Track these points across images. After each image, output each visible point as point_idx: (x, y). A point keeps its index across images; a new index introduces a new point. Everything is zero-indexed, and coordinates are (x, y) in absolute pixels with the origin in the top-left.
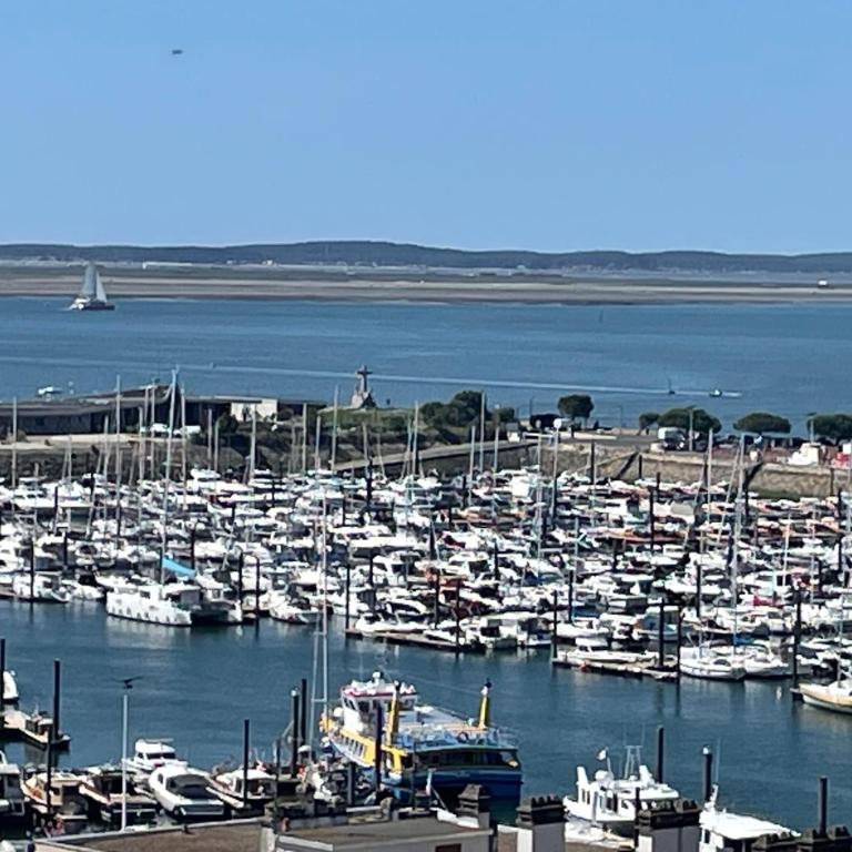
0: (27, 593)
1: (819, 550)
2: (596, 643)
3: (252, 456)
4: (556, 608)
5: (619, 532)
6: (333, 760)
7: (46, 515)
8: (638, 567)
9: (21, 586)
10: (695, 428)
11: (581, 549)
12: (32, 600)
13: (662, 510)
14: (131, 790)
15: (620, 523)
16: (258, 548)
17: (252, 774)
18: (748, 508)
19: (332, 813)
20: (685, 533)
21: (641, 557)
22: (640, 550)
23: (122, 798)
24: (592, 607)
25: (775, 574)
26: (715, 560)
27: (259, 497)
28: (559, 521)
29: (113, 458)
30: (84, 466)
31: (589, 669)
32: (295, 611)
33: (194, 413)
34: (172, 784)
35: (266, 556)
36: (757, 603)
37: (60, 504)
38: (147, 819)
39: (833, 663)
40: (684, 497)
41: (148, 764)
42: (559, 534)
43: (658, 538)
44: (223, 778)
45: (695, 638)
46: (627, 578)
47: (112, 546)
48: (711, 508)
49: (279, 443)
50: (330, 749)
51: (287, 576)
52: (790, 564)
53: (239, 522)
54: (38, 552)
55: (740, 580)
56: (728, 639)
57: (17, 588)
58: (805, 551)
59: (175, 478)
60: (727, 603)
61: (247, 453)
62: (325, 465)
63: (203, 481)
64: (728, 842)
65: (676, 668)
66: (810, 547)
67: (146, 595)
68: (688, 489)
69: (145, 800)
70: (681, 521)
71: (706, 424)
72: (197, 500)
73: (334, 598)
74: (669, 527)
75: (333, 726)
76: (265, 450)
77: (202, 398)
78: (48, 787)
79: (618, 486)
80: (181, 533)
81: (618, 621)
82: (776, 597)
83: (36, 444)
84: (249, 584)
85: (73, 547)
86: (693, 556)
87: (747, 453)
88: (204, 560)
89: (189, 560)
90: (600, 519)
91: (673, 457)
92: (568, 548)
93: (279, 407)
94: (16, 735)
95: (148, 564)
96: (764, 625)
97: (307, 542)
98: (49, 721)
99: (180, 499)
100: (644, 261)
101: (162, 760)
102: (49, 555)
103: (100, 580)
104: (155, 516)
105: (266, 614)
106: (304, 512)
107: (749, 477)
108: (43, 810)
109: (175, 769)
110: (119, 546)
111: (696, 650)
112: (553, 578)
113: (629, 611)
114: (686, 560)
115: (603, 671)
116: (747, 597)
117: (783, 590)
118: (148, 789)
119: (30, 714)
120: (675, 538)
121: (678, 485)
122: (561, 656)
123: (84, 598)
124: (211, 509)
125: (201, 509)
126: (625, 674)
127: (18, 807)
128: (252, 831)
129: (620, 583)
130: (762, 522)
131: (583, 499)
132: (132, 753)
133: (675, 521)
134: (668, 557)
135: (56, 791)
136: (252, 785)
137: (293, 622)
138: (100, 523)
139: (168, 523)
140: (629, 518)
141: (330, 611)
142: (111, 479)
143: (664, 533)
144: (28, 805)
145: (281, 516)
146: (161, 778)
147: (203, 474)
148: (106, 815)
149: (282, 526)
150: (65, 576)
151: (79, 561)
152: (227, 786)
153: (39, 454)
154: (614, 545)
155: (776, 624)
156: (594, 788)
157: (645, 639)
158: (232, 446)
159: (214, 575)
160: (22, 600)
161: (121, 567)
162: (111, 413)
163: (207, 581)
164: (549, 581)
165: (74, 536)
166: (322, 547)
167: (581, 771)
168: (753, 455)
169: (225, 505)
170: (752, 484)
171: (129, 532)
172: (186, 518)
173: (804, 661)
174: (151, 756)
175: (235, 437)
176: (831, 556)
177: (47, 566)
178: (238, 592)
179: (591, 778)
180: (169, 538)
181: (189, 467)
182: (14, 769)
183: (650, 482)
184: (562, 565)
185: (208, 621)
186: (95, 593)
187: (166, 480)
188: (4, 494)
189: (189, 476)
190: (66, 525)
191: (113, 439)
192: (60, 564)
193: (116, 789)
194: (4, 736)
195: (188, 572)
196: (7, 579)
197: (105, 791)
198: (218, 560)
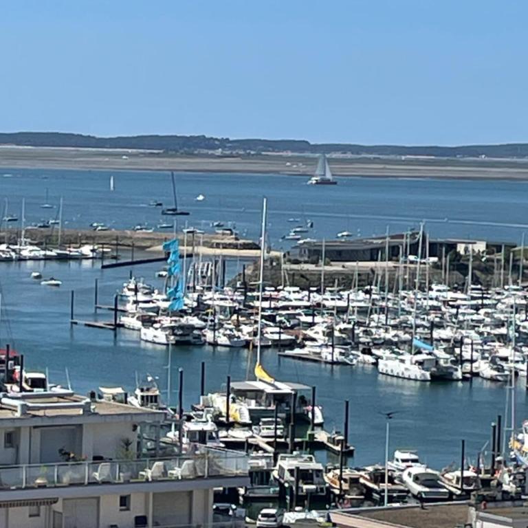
0: (329, 358)
3: (469, 277)
6: (517, 466)
7: (342, 311)
9: (326, 354)
12: (333, 363)
14: (391, 480)
16: (472, 333)
17: (466, 474)
19: (512, 499)
23: (386, 486)
27: (474, 302)
29: (383, 276)
30: (365, 281)
32: (495, 373)
34: (416, 479)
35: (478, 339)
37: (351, 304)
38: (401, 499)
41: (404, 465)
44: (448, 476)
47: (382, 330)
49: (488, 270)
50: (515, 460)
51: (490, 352)
54: (337, 334)
57: (323, 355)
59: (422, 289)
61: (466, 274)
62: (515, 282)
63: (440, 292)
67: (402, 361)
69: (402, 488)
72: (435, 303)
73: (520, 366)
75: (518, 445)
76: (478, 273)
77: (439, 240)
78: (340, 478)
80: (425, 323)
83: (336, 267)
84: (467, 356)
88: (438, 340)
89: (430, 340)
93: (487, 246)
94: (321, 446)
95: (404, 342)
97: (503, 331)
98: (341, 438)
99: (425, 303)
101: (410, 464)
102: (344, 336)
103: (374, 351)
104: (409, 313)
105: (477, 375)
106: (502, 312)
108: (337, 492)
109: (418, 469)
110: (387, 331)
118: (402, 481)
119: (330, 433)
123: (364, 363)
124: (443, 309)
125: (437, 309)
127: (322, 490)
128: (463, 509)
132: (392, 458)
135: (345, 481)
136: (466, 480)
137: (492, 379)
138: (375, 316)
139: (417, 317)
141: (516, 374)
142: (382, 289)
144: (328, 489)
145: (487, 314)
146: (409, 474)
147: (440, 287)
148: (376, 496)
149: (488, 320)
150: (353, 348)
151: (361, 340)
152: (451, 480)
153: (338, 273)
158: (458, 270)
159: (445, 350)
160: (326, 363)
161: (387, 344)
162: (383, 249)
163: (440, 353)
165: (359, 324)
166: (512, 334)
169: (453, 307)
171: (392, 322)
172: (428, 314)
174: (403, 461)
175: (459, 265)
177: (343, 343)
178: (460, 361)
180: (418, 326)
181: (430, 283)
182: (319, 466)
185: (441, 378)
186: (370, 359)
187: (416, 291)
188: (316, 298)
189: (431, 289)
190: (355, 317)
191: (384, 264)
192: (349, 341)
193: (383, 482)
194: (314, 446)
195: (426, 348)
196: (318, 350)
197: (376, 482)
198: (447, 341)
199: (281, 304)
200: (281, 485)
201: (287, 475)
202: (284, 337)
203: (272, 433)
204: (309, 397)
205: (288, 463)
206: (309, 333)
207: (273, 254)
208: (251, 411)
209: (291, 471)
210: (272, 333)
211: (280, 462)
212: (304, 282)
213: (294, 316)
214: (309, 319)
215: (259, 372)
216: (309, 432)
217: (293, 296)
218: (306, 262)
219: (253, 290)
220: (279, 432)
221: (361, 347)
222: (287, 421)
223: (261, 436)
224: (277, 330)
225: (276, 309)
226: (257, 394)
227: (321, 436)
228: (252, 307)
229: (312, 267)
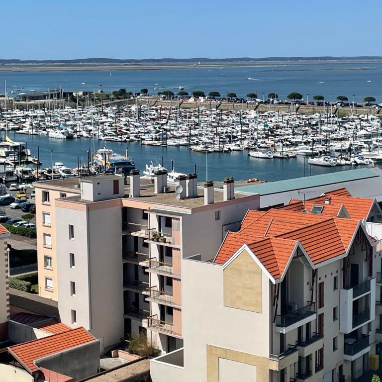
0: (32, 133)
1: (194, 119)
2: (150, 139)
3: (77, 104)
4: (141, 133)
5: (154, 117)
6: (96, 165)
7: (35, 117)
8: (158, 124)
9: (31, 132)
10: (169, 95)
11: (146, 121)
12: (33, 134)
13: (163, 112)
14: (54, 172)
15: (154, 115)
16: (79, 122)
17: (79, 169)
18: (180, 111)
20: (167, 116)
21: (158, 122)
22: (158, 120)
23: (52, 174)
24: (149, 132)
25: (186, 124)
26: (173, 122)
27: (79, 112)
28: (142, 115)
29: (48, 105)
30: (42, 106)
31: (148, 145)
32: (88, 135)
33: (65, 95)
34: (63, 171)
35: (82, 124)
36: (182, 130)
37: (38, 115)
39: (197, 142)
40: (167, 109)
41: (58, 167)
42: (142, 118)
43: (162, 118)
44: (74, 170)
45: (170, 138)
46: (156, 126)
47: (49, 123)
48: (173, 111)
49: (83, 101)
50: (96, 163)
51: (86, 128)
52: (189, 122)
53: (75, 117)
54: (34, 125)
55: (178, 126)
56: (177, 138)
57: (29, 132)
58: (192, 119)
59: (62, 108)
60: (176, 130)
61: (76, 103)
62: (93, 105)
63: (68, 109)
64: (176, 178)
65: (166, 144)
66: (193, 119)
67: (57, 133)
68: (168, 108)
69: (58, 174)
70: (167, 114)
71: (171, 94)
72: (66, 113)
73: (96, 132)
74: (164, 116)
75: (96, 158)
76: (80, 102)
77: (67, 91)
78: (38, 173)
79: (154, 107)
80: (63, 120)
81: (154, 135)
82: (186, 129)
83: (32, 102)
84: (78, 130)
85: (41, 123)
86: (169, 121)
87: (179, 100)
88: (68, 125)
89: (65, 125)
90: (150, 114)
91: (165, 101)
92: (143, 121)
93: (83, 93)
94: (31, 162)
95: (57, 126)
96: (183, 135)
97: (90, 121)
98: (37, 159)
99: (63, 113)
100: (158, 61)
101: (61, 166)
102: (36, 125)
103: (47, 130)
104: (58, 116)
105: (82, 136)
106: (89, 115)
107: (180, 105)
108: (37, 177)
109: (64, 168)
110: (51, 123)
111: (170, 140)
112: (141, 127)
113: (156, 133)
114: (167, 122)
115: (151, 145)
116: (180, 129)
117: (187, 128)
118: (58, 172)
119: (33, 157)
120: (165, 118)
121: (166, 107)
122: (142, 142)
123: (43, 134)
124: (69, 115)
125: (67, 115)
126: (156, 145)
127: (31, 177)
128: (77, 179)
129: (154, 127)
130: (183, 114)
131: (147, 110)
132: (54, 165)
133: (165, 114)
134: (164, 121)
137: (87, 137)
138: (46, 118)
139: (61, 118)
140: (156, 114)
141: (95, 135)
142: (48, 109)
143: (163, 117)
144: (33, 176)
145: (84, 116)
146: (61, 170)
147: (68, 107)
148: (49, 178)
149: (84, 118)
150: (40, 129)
153: (33, 104)
154: (153, 120)
155: (186, 134)
156: (149, 169)
157: (160, 138)
159: (71, 128)
161: (51, 127)
162: (48, 95)
163: (69, 129)
164: (140, 127)
165: (41, 121)
166: (93, 122)
167: (147, 165)
168: (181, 100)
169: (72, 114)
170: (181, 106)
171: (52, 120)
172: (64, 116)
173: (191, 142)
175: (74, 99)
176: (197, 120)
177: (36, 127)
178: (76, 132)
179: (149, 167)
180: (61, 121)
181: (65, 106)
182: (30, 169)
183: (160, 106)
184: (142, 124)
185: (70, 138)
186: (46, 133)
187: (60, 109)
188: (26, 113)
189: (65, 108)
190: (40, 119)
191: (48, 100)
192: (38, 127)
193: (51, 173)
194: (28, 163)
195: (65, 128)
196: (27, 130)
197: (49, 173)
198: (71, 125)
199: (13, 116)
200: (17, 176)
201: (19, 173)
202: (16, 127)
203: (13, 159)
204: (25, 146)
205: (19, 169)
206: (24, 125)
207: (10, 98)
208: (6, 152)
209: (21, 171)
210: (11, 125)
211: (16, 169)
212: (21, 108)
213: (18, 119)
214: (24, 120)
215: (7, 139)
216: (26, 158)
217: (18, 112)
218: (22, 101)
219: (3, 111)
220: (16, 159)
221: (42, 129)
222: (18, 155)
223: (10, 160)
224: (13, 124)
225: (12, 117)
226: (7, 146)
227: (30, 159)
228: (3, 117)
229: (24, 102)
